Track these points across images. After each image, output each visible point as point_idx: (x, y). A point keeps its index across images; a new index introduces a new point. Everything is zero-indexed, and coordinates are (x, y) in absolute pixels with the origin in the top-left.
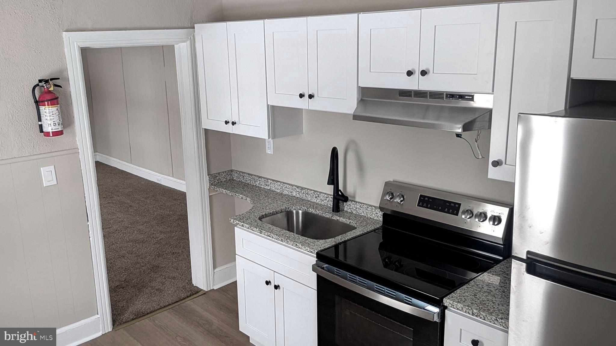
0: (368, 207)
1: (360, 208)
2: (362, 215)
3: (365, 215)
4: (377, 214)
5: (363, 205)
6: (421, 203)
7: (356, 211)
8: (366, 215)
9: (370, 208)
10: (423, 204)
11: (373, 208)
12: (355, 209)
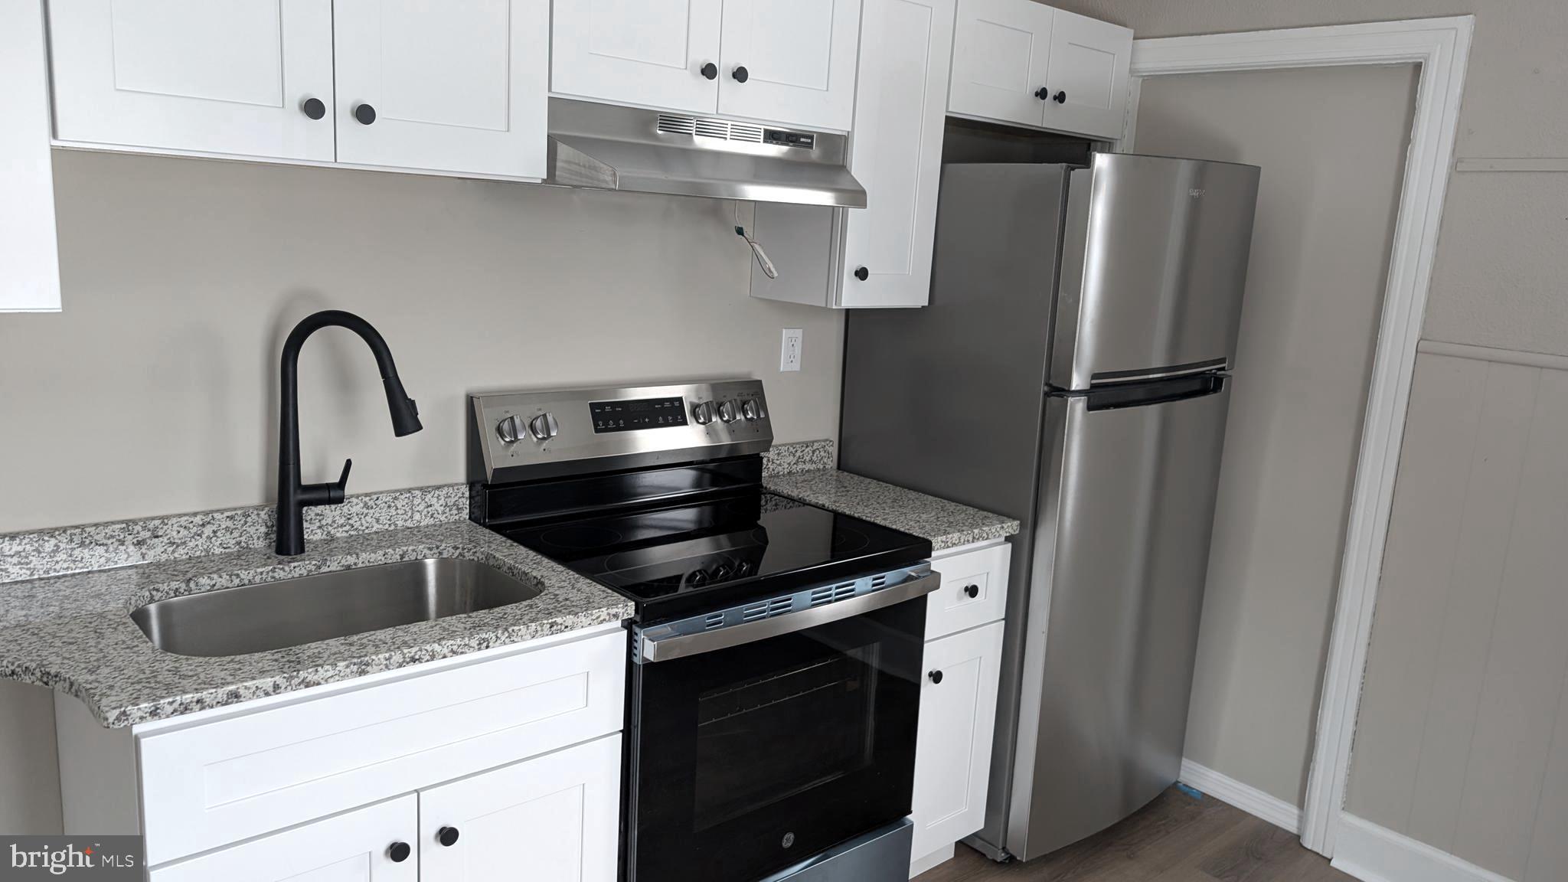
0: (396, 498)
1: (366, 511)
2: (374, 529)
3: (387, 526)
4: (429, 509)
5: (375, 497)
6: (601, 423)
7: (347, 528)
8: (390, 525)
9: (403, 497)
10: (606, 423)
11: (417, 492)
12: (342, 521)
